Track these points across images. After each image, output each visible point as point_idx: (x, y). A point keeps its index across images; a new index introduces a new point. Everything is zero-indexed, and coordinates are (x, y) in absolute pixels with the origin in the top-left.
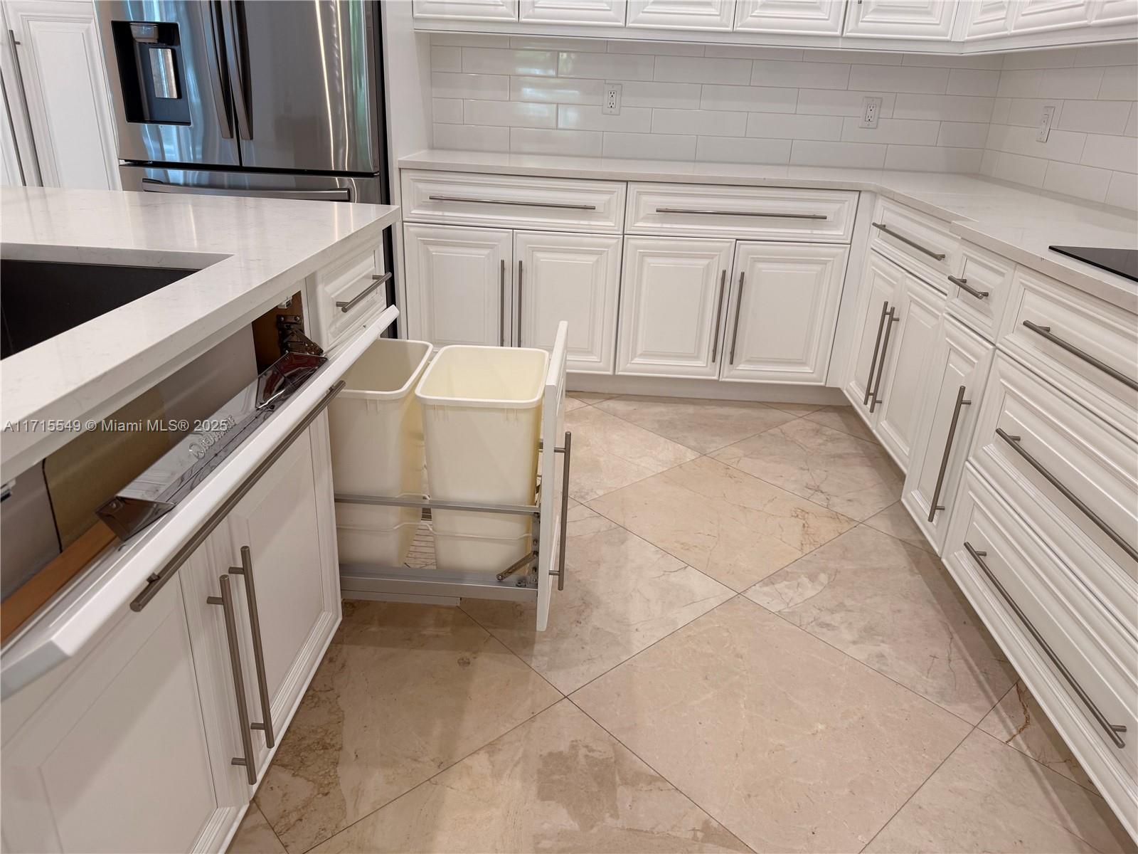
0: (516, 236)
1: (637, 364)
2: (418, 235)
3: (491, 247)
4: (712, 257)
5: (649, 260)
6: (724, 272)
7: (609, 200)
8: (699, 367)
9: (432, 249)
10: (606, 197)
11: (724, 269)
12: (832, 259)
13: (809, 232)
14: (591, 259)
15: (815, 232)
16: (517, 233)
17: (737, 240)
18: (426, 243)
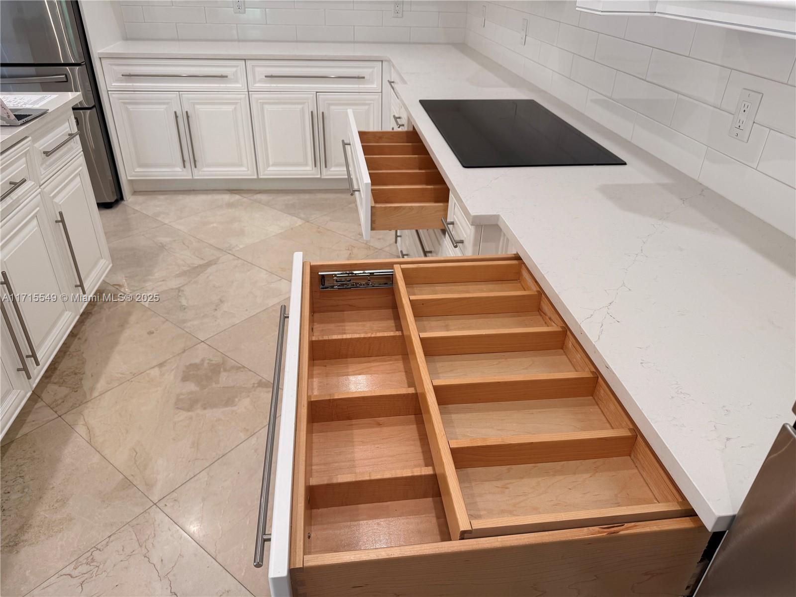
0: (182, 96)
1: (271, 171)
2: (119, 99)
3: (167, 103)
4: (304, 103)
5: (266, 106)
6: (312, 112)
7: (236, 71)
8: (308, 170)
9: (130, 107)
10: (234, 69)
11: (312, 110)
12: (372, 102)
13: (357, 86)
14: (231, 108)
15: (361, 86)
16: (182, 94)
17: (317, 92)
18: (125, 103)
